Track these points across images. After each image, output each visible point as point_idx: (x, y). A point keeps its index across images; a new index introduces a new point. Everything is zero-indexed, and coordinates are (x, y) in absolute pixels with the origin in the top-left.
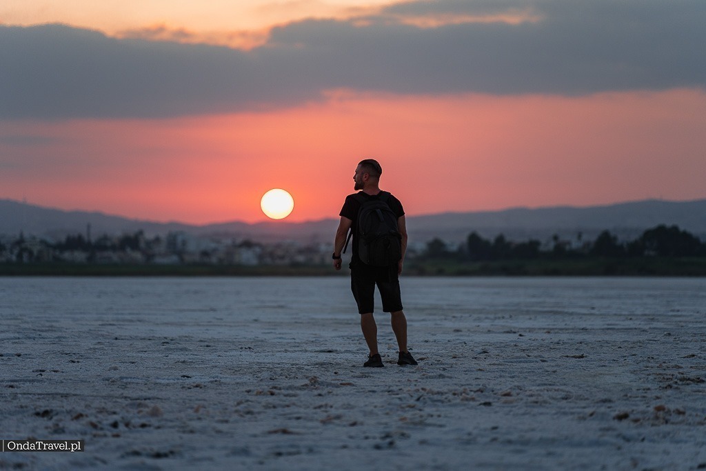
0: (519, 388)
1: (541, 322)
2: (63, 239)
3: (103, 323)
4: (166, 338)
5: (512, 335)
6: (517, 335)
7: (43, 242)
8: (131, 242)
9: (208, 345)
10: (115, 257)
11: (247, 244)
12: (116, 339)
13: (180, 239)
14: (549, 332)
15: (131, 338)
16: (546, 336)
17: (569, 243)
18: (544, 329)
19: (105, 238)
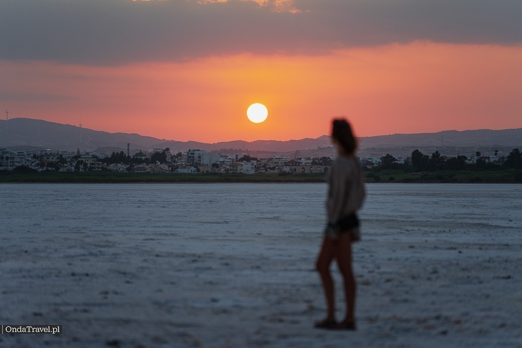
0: (466, 314)
1: (474, 237)
2: (109, 154)
3: (147, 237)
4: (194, 255)
5: (452, 252)
6: (457, 251)
7: (94, 157)
8: (160, 156)
9: (227, 263)
10: (148, 168)
11: (247, 159)
12: (157, 256)
13: (196, 154)
14: (480, 249)
15: (169, 255)
16: (479, 252)
17: (489, 158)
18: (476, 244)
19: (141, 154)
